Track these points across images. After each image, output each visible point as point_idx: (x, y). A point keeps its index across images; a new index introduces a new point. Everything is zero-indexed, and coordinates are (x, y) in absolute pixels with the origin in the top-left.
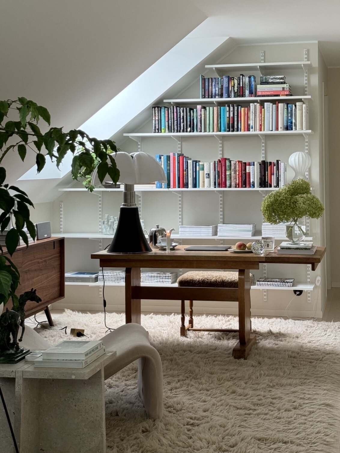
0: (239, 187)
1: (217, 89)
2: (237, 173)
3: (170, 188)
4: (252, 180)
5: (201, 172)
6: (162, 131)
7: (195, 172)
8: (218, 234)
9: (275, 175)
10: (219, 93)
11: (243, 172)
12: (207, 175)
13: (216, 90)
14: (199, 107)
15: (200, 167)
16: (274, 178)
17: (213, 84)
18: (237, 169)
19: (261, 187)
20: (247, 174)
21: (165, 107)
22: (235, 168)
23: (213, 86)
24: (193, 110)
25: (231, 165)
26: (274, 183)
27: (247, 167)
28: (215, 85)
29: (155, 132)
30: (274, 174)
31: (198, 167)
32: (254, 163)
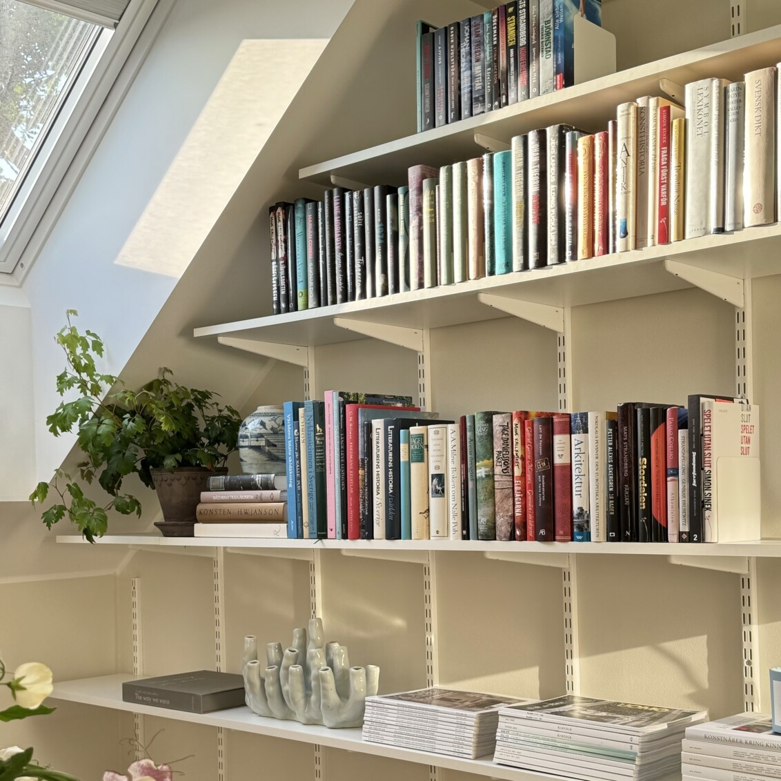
0: (524, 537)
1: (477, 69)
2: (518, 472)
3: (325, 537)
4: (577, 503)
5: (414, 467)
6: (300, 301)
7: (395, 468)
8: (496, 754)
9: (682, 476)
10: (483, 87)
11: (541, 465)
12: (435, 481)
13: (472, 78)
14: (413, 173)
15: (412, 447)
16: (677, 493)
17: (464, 51)
18: (518, 448)
19: (618, 538)
20: (557, 473)
21: (307, 201)
22: (508, 443)
23: (463, 60)
24: (393, 192)
25: (490, 435)
26: (677, 521)
27: (558, 439)
28: (470, 54)
29: (279, 312)
30: (676, 474)
31: (403, 447)
32: (584, 416)
